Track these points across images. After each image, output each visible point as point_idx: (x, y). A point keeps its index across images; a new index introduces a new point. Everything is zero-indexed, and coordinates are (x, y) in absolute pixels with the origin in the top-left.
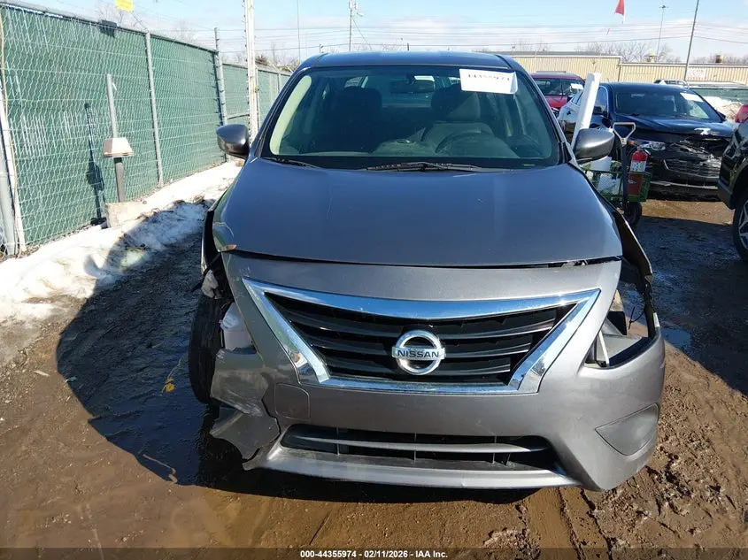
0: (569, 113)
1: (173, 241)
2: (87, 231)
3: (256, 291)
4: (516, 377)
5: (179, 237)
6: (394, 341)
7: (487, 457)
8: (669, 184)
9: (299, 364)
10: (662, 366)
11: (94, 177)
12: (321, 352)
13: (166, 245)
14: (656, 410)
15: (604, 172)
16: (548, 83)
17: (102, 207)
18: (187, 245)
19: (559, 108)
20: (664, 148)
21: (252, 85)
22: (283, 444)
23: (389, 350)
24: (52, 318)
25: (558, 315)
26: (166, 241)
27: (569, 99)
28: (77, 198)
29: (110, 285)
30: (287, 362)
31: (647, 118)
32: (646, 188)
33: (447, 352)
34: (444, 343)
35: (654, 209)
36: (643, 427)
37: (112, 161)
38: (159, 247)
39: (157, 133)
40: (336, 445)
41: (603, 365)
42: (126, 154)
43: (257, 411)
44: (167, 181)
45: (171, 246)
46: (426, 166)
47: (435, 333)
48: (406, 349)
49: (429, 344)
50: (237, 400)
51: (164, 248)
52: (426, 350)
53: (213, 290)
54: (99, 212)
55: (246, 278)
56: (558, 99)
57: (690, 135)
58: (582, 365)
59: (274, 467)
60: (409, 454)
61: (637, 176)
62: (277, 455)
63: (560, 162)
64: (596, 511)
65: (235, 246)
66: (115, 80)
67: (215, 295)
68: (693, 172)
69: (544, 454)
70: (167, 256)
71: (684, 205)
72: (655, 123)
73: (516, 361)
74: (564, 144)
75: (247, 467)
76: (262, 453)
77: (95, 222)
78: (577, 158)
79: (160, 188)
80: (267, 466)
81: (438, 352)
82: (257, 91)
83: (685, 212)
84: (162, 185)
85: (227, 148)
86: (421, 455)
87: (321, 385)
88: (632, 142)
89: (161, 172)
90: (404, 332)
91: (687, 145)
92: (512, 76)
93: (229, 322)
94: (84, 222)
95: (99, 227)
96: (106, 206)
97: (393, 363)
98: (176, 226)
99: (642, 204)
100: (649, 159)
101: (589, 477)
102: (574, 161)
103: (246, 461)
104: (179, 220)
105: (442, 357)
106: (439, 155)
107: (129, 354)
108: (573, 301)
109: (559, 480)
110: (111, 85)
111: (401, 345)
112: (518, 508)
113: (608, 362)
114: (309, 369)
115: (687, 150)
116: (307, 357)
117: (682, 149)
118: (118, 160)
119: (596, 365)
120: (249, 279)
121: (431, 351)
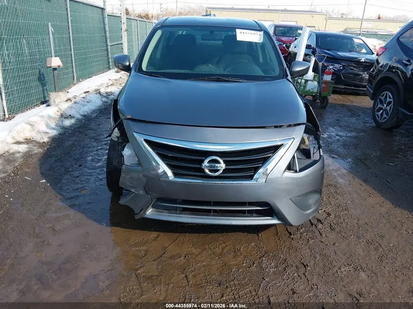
0: (295, 47)
1: (86, 113)
2: (38, 108)
3: (140, 138)
4: (256, 176)
5: (89, 112)
6: (203, 161)
7: (243, 212)
8: (344, 87)
9: (160, 171)
10: (322, 172)
11: (41, 79)
12: (170, 166)
13: (82, 115)
14: (319, 191)
15: (310, 80)
16: (286, 29)
17: (46, 95)
18: (93, 116)
19: (291, 44)
20: (342, 68)
21: (124, 27)
22: (153, 207)
23: (201, 165)
24: (28, 152)
25: (275, 149)
26: (82, 113)
27: (296, 39)
28: (32, 90)
29: (56, 135)
30: (154, 170)
31: (334, 51)
32: (331, 89)
33: (226, 166)
34: (225, 162)
35: (335, 100)
36: (313, 199)
37: (52, 70)
38: (79, 116)
39: (73, 54)
40: (177, 207)
41: (296, 172)
42: (59, 66)
43: (141, 192)
44: (78, 81)
45: (85, 116)
46: (219, 79)
47: (221, 157)
48: (208, 165)
49: (218, 162)
50: (132, 187)
51: (82, 117)
52: (217, 165)
53: (117, 137)
54: (44, 97)
55: (135, 132)
56: (291, 38)
57: (355, 61)
58: (285, 171)
59: (149, 217)
60: (209, 211)
61: (326, 82)
62: (150, 212)
63: (283, 78)
64: (292, 236)
65: (130, 117)
66: (52, 26)
67: (118, 139)
68: (356, 81)
69: (269, 210)
70: (83, 121)
71: (351, 98)
72: (338, 54)
73: (256, 169)
74: (285, 69)
75: (137, 217)
76: (144, 211)
77: (43, 103)
78: (291, 75)
79: (75, 84)
80: (146, 216)
81: (222, 166)
82: (127, 30)
83: (352, 102)
84: (76, 83)
85: (118, 66)
86: (215, 211)
87: (171, 181)
88: (326, 64)
89: (75, 75)
90: (207, 157)
91: (354, 66)
92: (262, 33)
93: (127, 152)
94: (37, 102)
95: (45, 105)
96: (49, 94)
97: (202, 171)
98: (86, 105)
99: (329, 97)
100: (333, 74)
101: (287, 220)
102: (289, 77)
103: (137, 214)
104: (88, 102)
105: (224, 168)
106: (225, 73)
107: (70, 170)
108: (282, 143)
109: (275, 221)
110: (51, 28)
111: (206, 163)
112: (258, 235)
113: (298, 170)
114: (165, 173)
115: (353, 69)
116: (164, 167)
117: (351, 69)
118: (55, 69)
119: (293, 171)
120: (137, 133)
121: (219, 165)
